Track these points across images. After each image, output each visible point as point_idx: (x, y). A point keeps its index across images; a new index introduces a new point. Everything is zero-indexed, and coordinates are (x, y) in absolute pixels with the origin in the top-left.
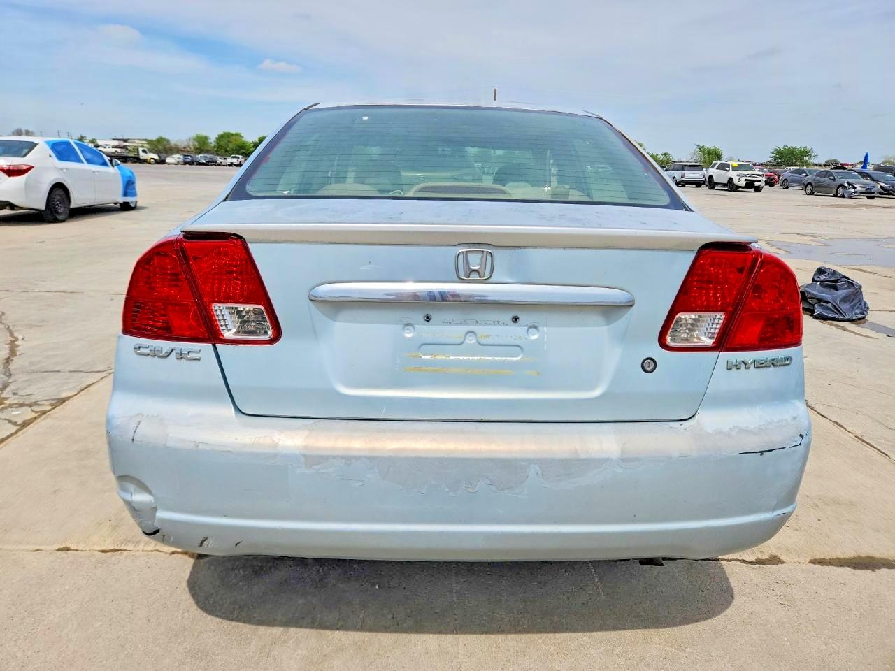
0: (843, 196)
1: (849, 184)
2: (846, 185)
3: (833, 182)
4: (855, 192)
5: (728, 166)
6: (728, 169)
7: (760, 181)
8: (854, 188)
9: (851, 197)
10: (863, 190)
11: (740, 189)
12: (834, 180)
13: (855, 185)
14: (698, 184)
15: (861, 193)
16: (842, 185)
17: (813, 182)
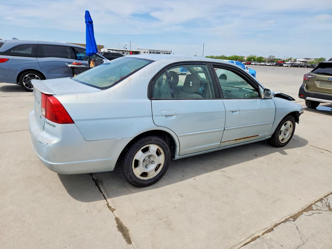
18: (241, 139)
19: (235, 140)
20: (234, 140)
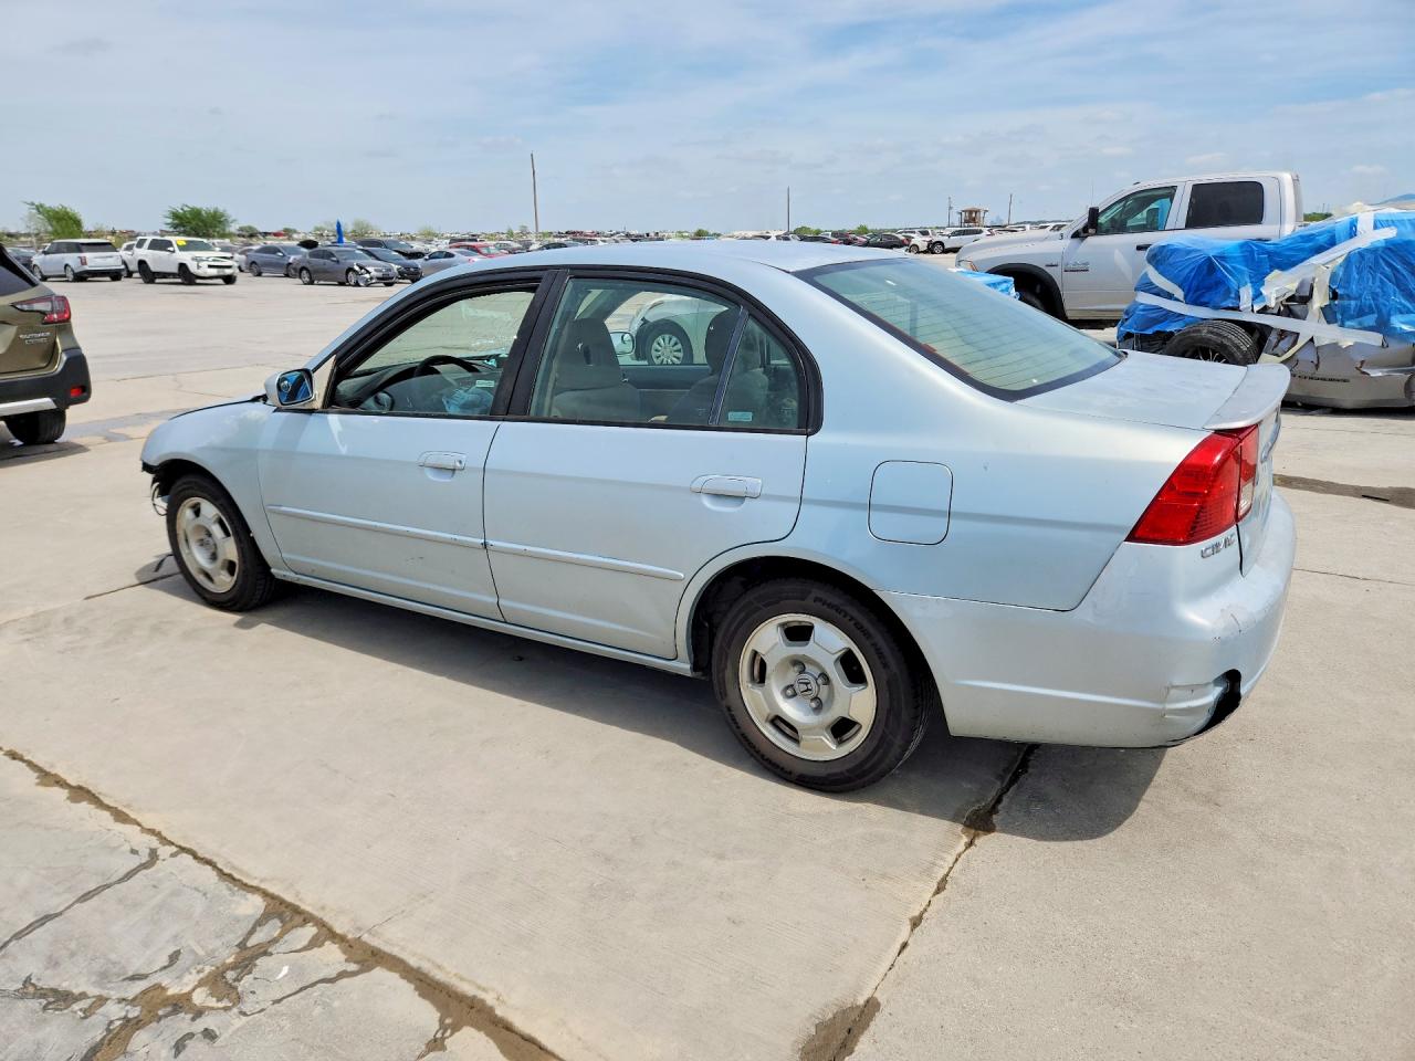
0: (357, 285)
1: (361, 268)
2: (357, 268)
3: (337, 266)
4: (371, 278)
5: (170, 244)
6: (171, 249)
7: (229, 267)
8: (368, 272)
9: (368, 286)
10: (380, 275)
11: (198, 281)
12: (338, 262)
13: (368, 269)
14: (115, 275)
15: (378, 278)
16: (351, 269)
17: (308, 266)
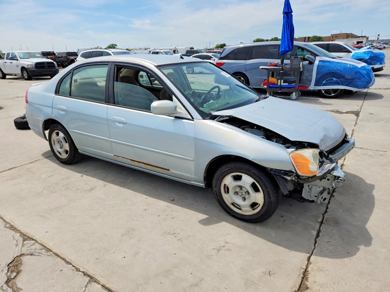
18: (140, 162)
19: (132, 160)
20: (130, 160)
